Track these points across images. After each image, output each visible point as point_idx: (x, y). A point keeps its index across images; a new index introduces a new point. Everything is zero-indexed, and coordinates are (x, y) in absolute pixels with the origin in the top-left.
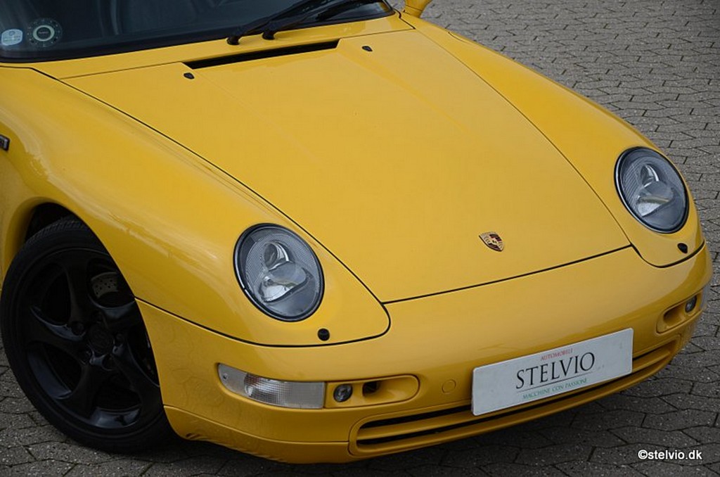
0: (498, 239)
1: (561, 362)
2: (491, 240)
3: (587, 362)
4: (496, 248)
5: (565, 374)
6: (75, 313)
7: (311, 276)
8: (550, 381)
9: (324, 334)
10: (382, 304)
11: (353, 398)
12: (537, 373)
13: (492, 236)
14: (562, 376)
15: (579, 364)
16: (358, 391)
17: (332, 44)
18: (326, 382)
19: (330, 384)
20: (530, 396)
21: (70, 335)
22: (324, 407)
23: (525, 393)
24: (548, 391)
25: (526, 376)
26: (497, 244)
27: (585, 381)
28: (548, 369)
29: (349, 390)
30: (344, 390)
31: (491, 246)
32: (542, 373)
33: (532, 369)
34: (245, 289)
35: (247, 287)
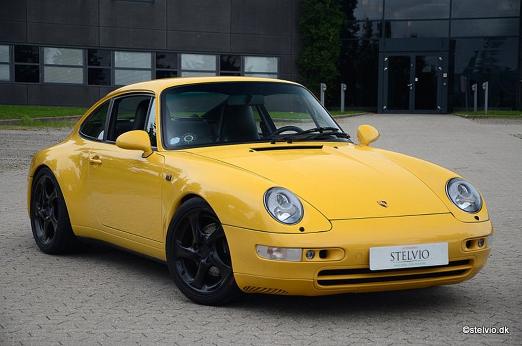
0: (386, 203)
1: (413, 252)
2: (382, 203)
3: (425, 254)
4: (385, 206)
5: (415, 258)
6: (194, 241)
7: (298, 209)
8: (407, 260)
9: (302, 229)
10: (329, 220)
11: (315, 257)
12: (401, 255)
13: (383, 202)
14: (413, 259)
15: (421, 255)
16: (317, 255)
17: (321, 147)
18: (303, 248)
19: (304, 250)
20: (397, 265)
21: (193, 251)
22: (302, 261)
23: (395, 264)
24: (406, 265)
25: (395, 255)
26: (385, 205)
27: (425, 263)
28: (406, 254)
29: (313, 253)
30: (311, 253)
31: (382, 205)
32: (403, 256)
33: (398, 253)
34: (268, 210)
35: (269, 209)
